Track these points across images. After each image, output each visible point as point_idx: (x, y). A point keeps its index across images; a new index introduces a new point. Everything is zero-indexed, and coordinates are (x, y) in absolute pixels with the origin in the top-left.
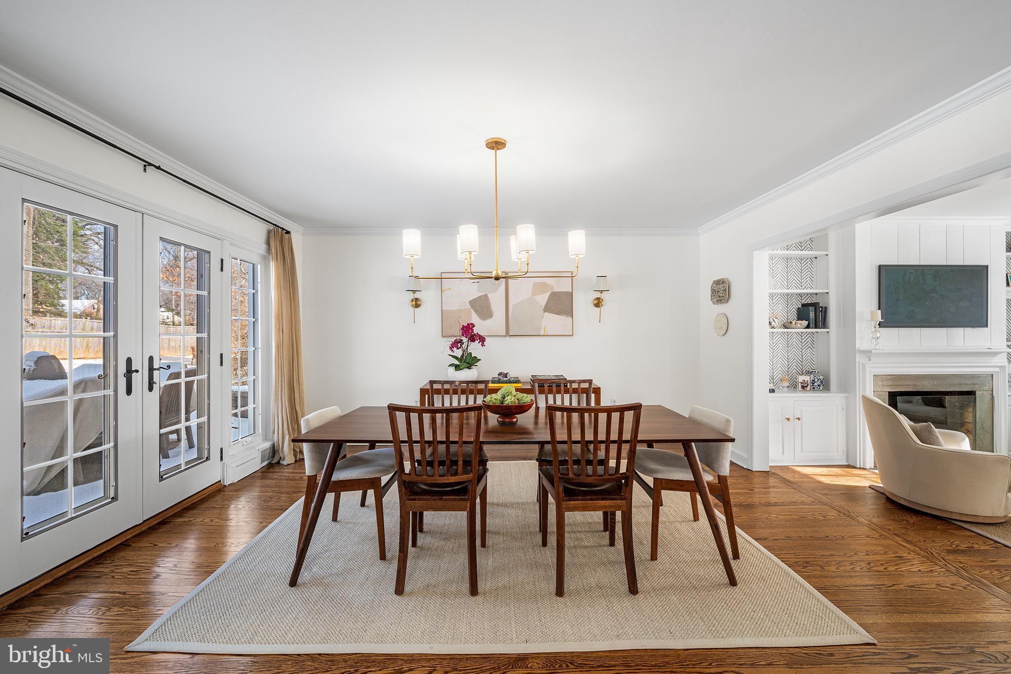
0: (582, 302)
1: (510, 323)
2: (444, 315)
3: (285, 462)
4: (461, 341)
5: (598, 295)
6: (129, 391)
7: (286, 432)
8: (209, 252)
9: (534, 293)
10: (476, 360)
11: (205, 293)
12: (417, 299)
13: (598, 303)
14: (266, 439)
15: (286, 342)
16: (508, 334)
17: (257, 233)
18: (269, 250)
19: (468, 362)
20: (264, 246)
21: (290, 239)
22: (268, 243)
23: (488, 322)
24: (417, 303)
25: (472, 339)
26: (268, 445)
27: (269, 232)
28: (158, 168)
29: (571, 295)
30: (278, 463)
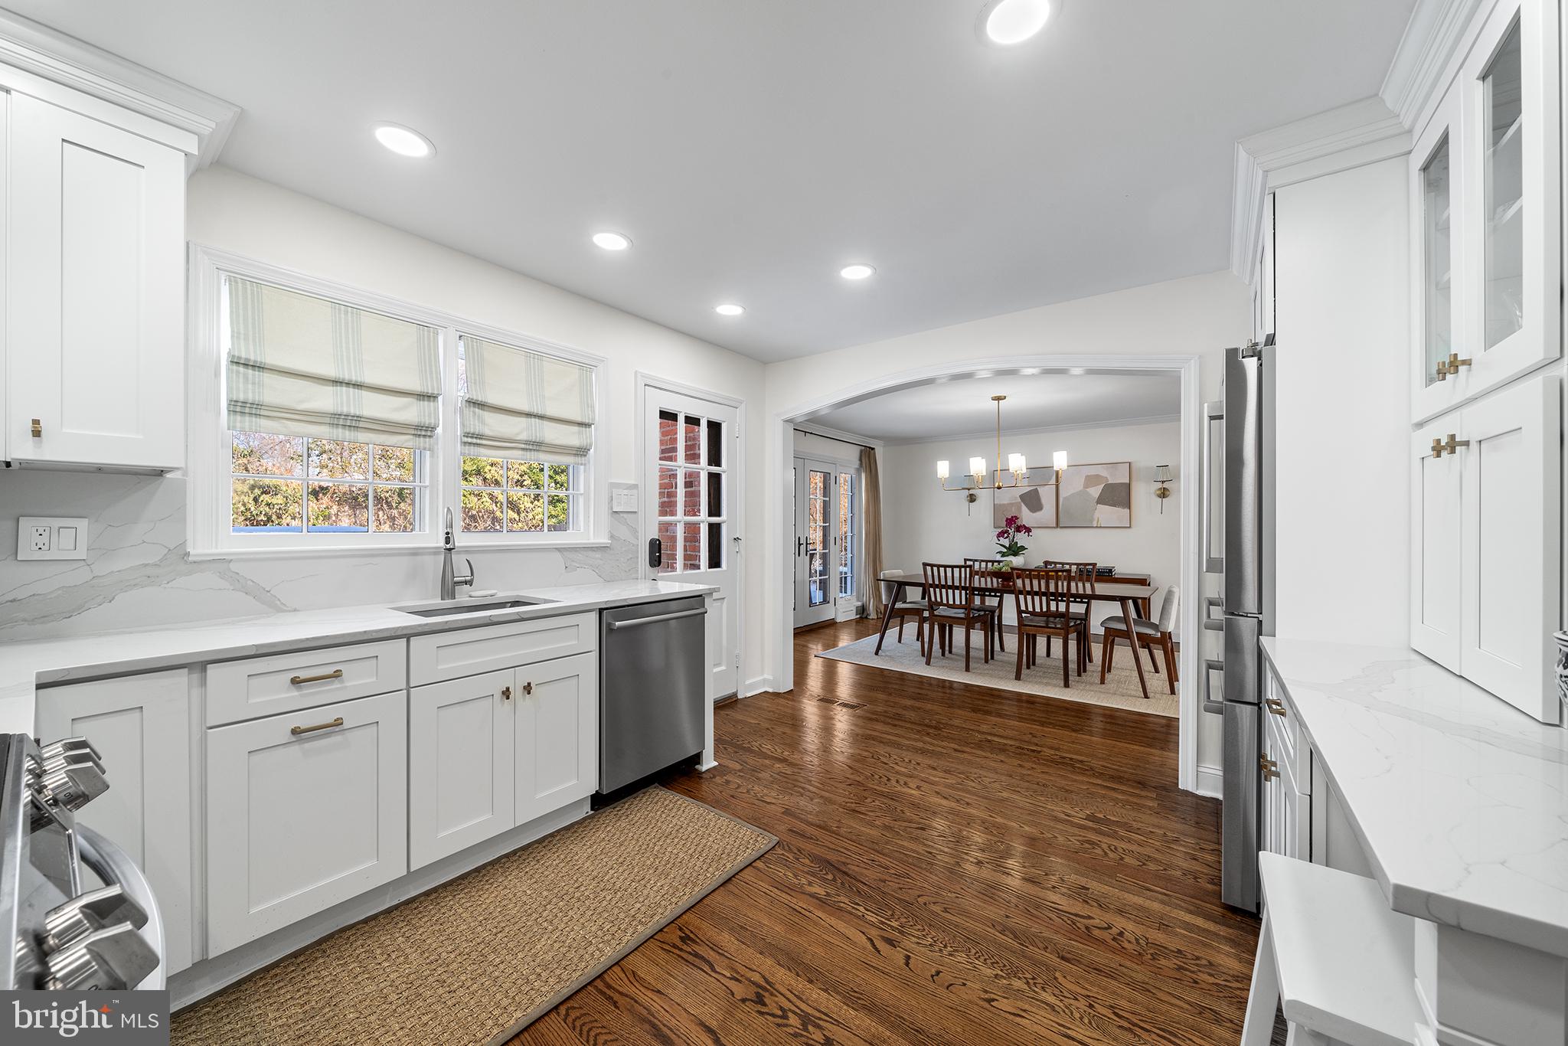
0: (1143, 494)
1: (1060, 515)
2: (997, 509)
3: (871, 617)
4: (1007, 532)
5: (1160, 485)
6: (799, 555)
7: (871, 596)
8: (830, 474)
9: (1086, 486)
10: (1023, 548)
11: (828, 499)
12: (971, 495)
13: (1164, 494)
14: (858, 600)
15: (871, 531)
16: (1057, 526)
17: (852, 454)
18: (861, 464)
19: (1015, 550)
20: (858, 462)
21: (875, 453)
22: (861, 460)
23: (1038, 514)
24: (972, 499)
25: (1018, 529)
26: (860, 604)
27: (861, 451)
28: (811, 433)
29: (1129, 485)
30: (866, 618)
